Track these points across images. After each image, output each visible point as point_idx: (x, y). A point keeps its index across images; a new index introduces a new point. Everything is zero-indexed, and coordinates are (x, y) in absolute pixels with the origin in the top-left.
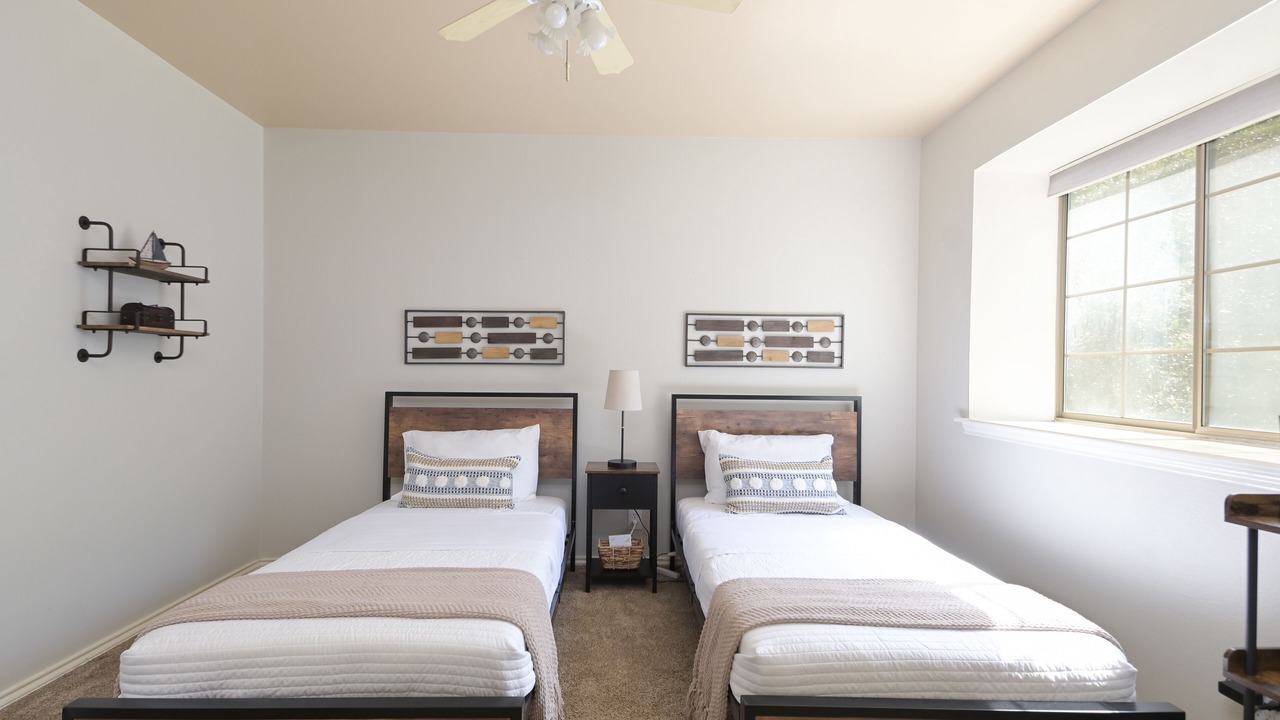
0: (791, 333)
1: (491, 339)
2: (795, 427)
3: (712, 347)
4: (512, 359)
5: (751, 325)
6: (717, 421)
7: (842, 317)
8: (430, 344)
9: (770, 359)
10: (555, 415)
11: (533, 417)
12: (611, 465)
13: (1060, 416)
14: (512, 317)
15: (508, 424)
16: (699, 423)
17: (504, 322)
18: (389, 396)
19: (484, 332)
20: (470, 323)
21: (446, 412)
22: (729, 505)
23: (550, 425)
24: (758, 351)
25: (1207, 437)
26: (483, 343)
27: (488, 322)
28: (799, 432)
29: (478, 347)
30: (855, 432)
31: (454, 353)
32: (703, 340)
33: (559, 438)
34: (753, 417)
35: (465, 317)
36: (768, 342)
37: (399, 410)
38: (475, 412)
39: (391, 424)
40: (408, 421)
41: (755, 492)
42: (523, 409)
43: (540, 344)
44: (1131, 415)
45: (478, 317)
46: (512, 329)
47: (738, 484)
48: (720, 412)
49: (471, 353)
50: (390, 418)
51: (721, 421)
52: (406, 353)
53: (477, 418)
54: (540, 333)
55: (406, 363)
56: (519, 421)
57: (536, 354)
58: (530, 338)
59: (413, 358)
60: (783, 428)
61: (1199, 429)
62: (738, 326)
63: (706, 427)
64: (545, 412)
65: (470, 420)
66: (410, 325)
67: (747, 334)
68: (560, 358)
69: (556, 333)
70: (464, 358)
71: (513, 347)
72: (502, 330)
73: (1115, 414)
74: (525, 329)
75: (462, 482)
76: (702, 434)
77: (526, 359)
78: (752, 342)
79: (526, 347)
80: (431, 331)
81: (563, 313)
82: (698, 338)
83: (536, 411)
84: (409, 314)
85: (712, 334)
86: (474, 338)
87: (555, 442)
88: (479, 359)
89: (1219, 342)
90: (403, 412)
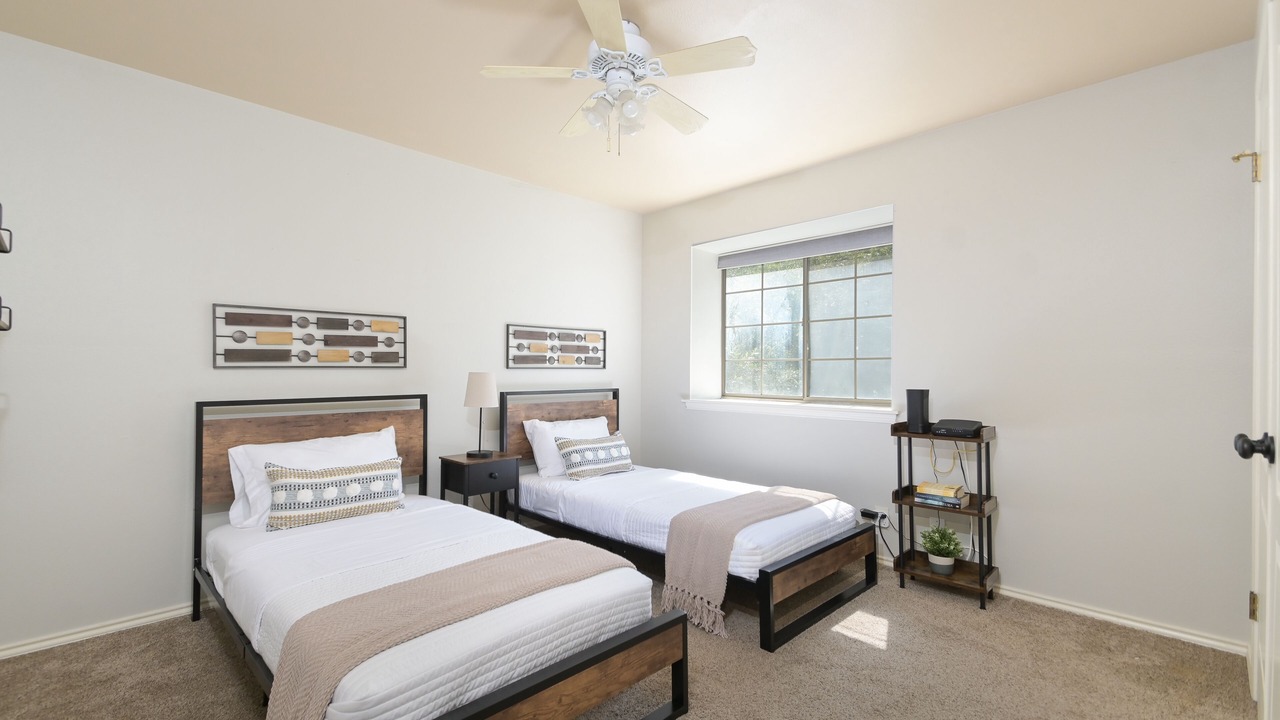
0: (576, 343)
1: (328, 341)
2: (583, 413)
3: (525, 353)
4: (352, 362)
5: (551, 336)
6: (535, 412)
7: (605, 333)
8: (249, 345)
9: (564, 362)
10: (407, 415)
11: (385, 419)
12: (470, 455)
13: (724, 395)
14: (351, 319)
15: (357, 428)
16: (523, 414)
17: (344, 325)
18: (200, 406)
19: (320, 334)
20: (304, 323)
21: (284, 421)
22: (571, 475)
23: (402, 426)
24: (555, 356)
25: (810, 402)
26: (318, 346)
27: (322, 323)
28: (586, 417)
29: (312, 349)
30: (615, 413)
31: (284, 355)
32: (519, 347)
33: (411, 438)
34: (558, 407)
35: (295, 316)
36: (562, 349)
37: (212, 423)
38: (320, 419)
39: (206, 440)
40: (231, 435)
41: (590, 462)
42: (375, 413)
43: (381, 348)
44: (766, 393)
45: (312, 318)
46: (351, 332)
47: (576, 458)
48: (537, 405)
49: (306, 356)
50: (205, 433)
51: (538, 412)
52: (215, 354)
53: (324, 425)
54: (381, 337)
55: (215, 367)
56: (370, 424)
57: (377, 358)
58: (372, 341)
59: (226, 361)
60: (576, 415)
61: (806, 398)
62: (542, 336)
63: (528, 418)
64: (397, 413)
65: (314, 428)
66: (220, 323)
67: (549, 343)
68: (402, 361)
69: (398, 337)
70: (295, 361)
71: (352, 350)
72: (338, 331)
73: (758, 393)
74: (366, 332)
75: (355, 490)
76: (527, 424)
77: (367, 362)
78: (552, 349)
79: (367, 351)
80: (249, 330)
81: (405, 318)
82: (515, 345)
83: (388, 413)
84: (218, 309)
85: (525, 342)
86: (309, 340)
87: (406, 443)
88: (313, 362)
89: (814, 355)
90: (221, 427)
